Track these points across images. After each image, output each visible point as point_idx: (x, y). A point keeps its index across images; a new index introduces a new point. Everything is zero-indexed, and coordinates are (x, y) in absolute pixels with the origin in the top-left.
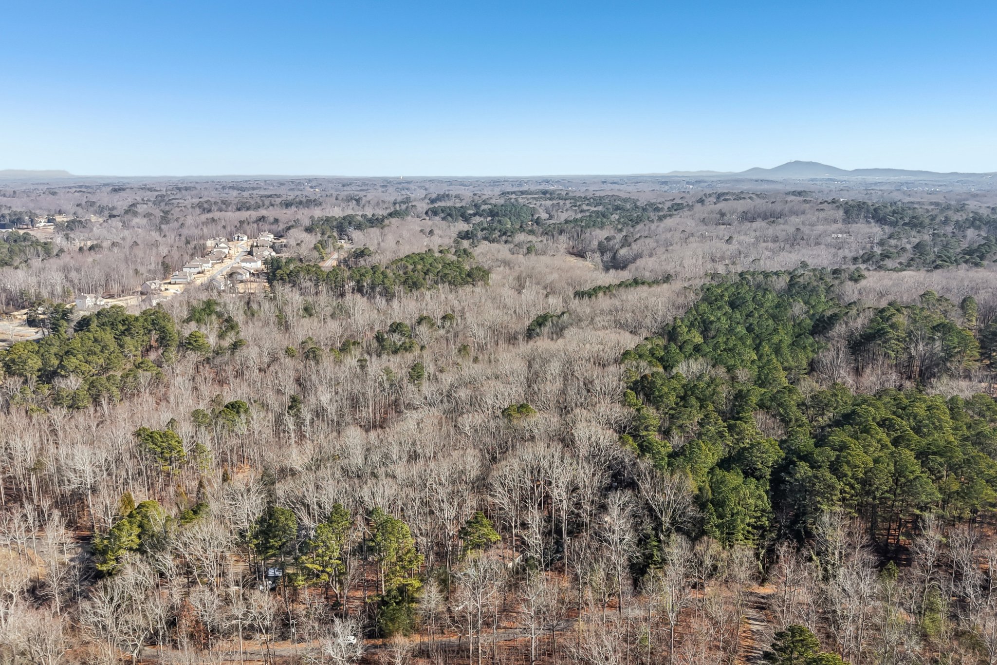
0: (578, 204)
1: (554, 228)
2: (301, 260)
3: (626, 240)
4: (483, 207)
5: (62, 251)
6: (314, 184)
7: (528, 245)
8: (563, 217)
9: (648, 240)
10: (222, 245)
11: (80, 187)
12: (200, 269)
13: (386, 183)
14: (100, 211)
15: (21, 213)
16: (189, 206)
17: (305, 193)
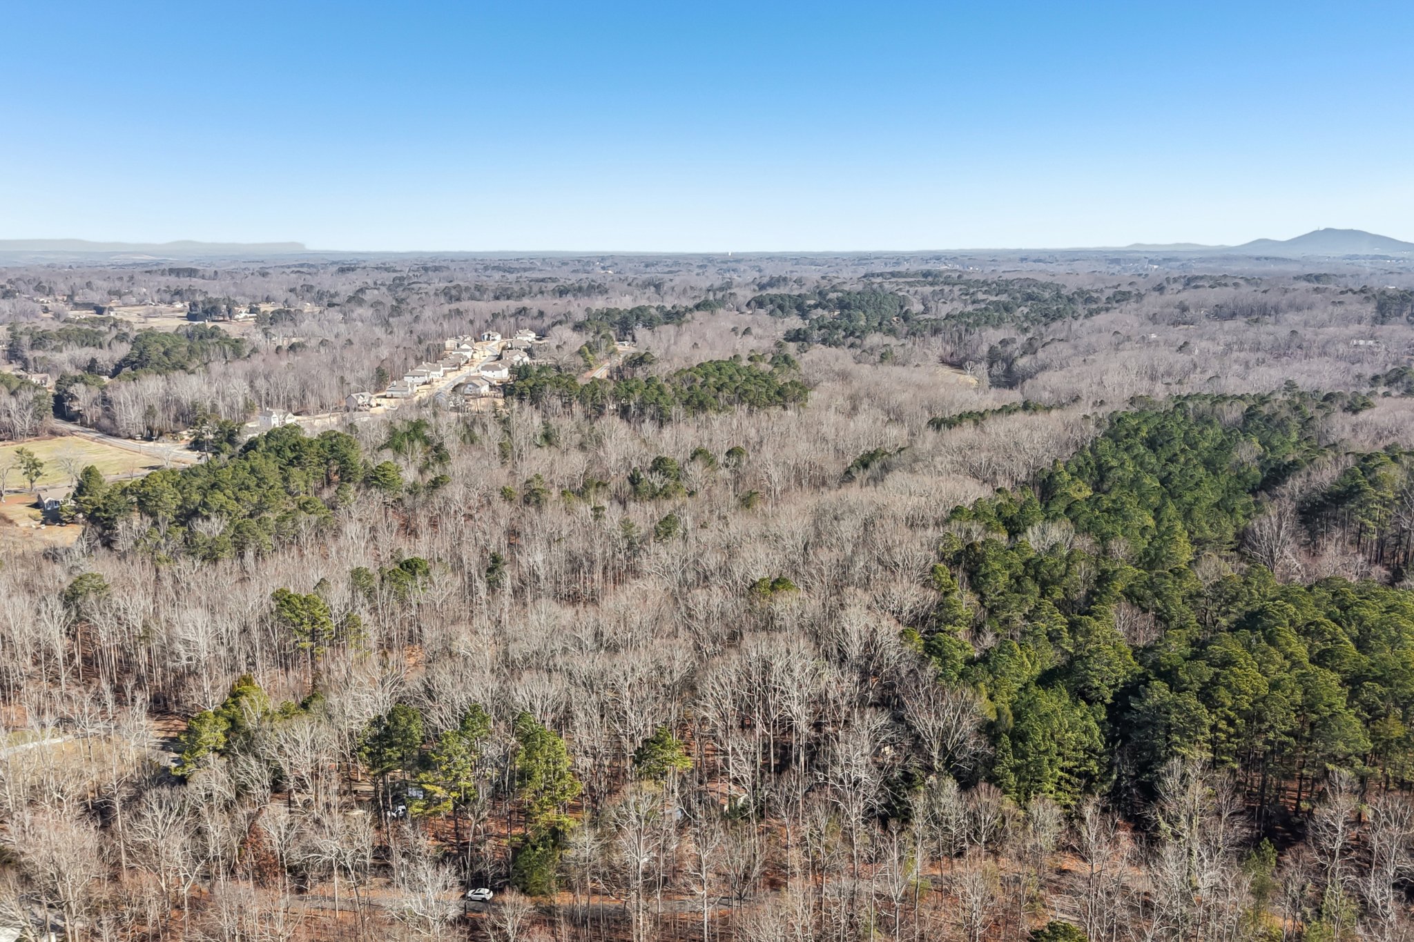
0: (971, 291)
1: (926, 326)
2: (558, 369)
3: (1030, 344)
4: (833, 296)
5: (255, 350)
6: (608, 263)
7: (883, 350)
8: (945, 309)
9: (1061, 346)
10: (465, 346)
11: (302, 265)
12: (426, 379)
13: (707, 261)
14: (319, 297)
15: (217, 300)
16: (432, 293)
17: (591, 276)
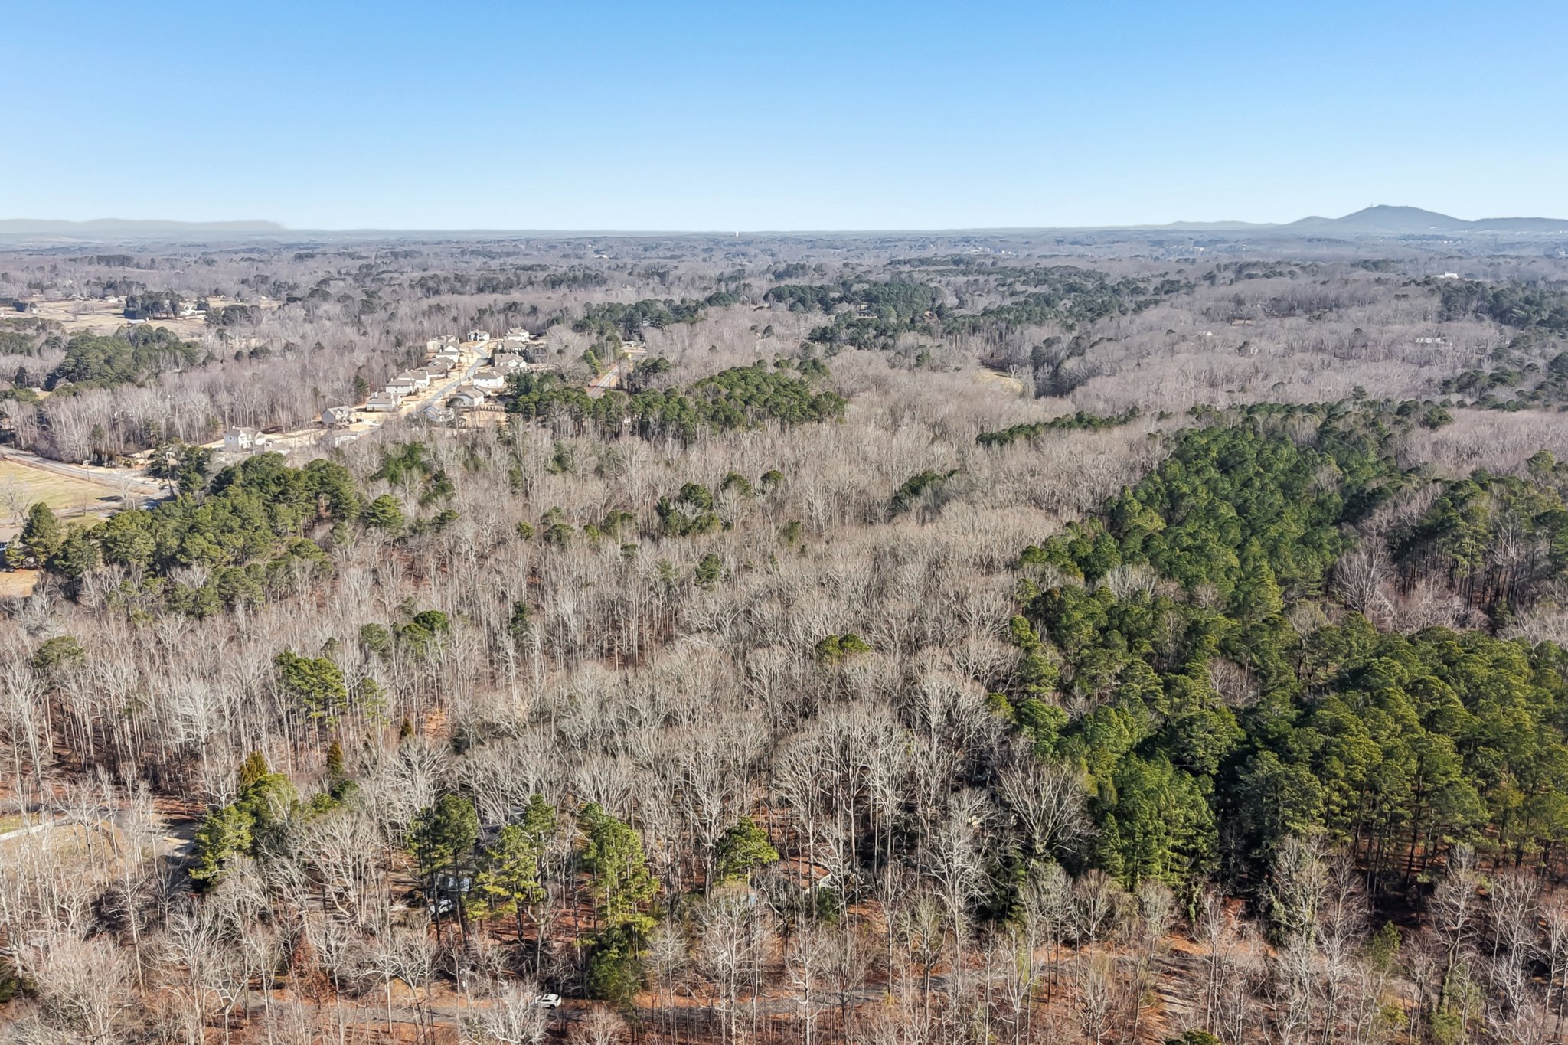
0: (1009, 281)
1: (963, 324)
2: (562, 377)
3: (1077, 344)
4: (856, 287)
5: (211, 357)
6: (601, 246)
7: (919, 352)
8: (982, 303)
9: (1111, 346)
10: (450, 349)
11: (251, 251)
12: (411, 389)
13: (713, 244)
14: (275, 291)
15: (159, 295)
16: (406, 285)
17: (584, 262)
